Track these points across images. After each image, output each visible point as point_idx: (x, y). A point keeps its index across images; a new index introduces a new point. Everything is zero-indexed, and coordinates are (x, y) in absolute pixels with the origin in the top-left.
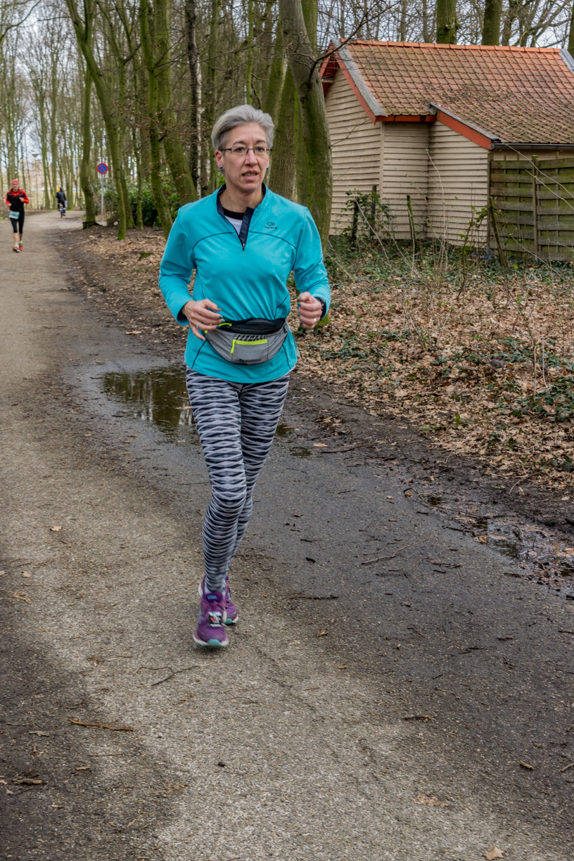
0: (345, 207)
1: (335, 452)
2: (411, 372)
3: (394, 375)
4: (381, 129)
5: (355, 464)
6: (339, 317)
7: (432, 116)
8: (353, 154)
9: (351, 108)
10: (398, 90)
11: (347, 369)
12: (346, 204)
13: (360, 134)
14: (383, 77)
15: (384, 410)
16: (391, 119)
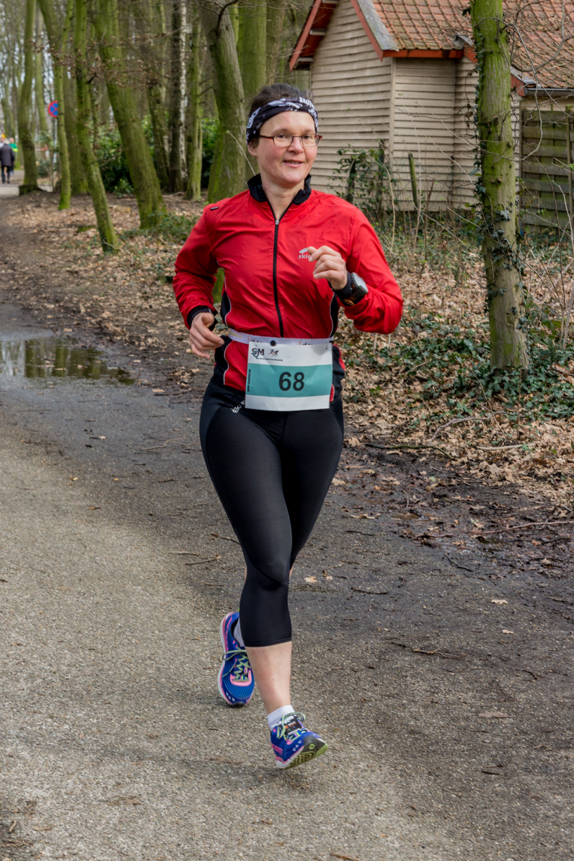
0: (338, 167)
4: (392, 67)
7: (457, 51)
8: (360, 98)
10: (417, 16)
12: (340, 163)
13: (368, 73)
16: (404, 54)
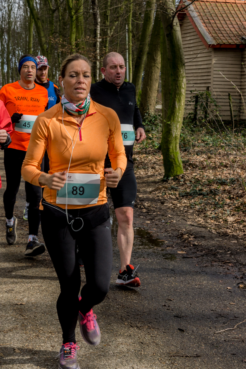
0: (190, 100)
1: (192, 258)
2: (236, 205)
3: (226, 208)
4: (212, 53)
5: (205, 265)
6: (188, 169)
7: (243, 45)
8: (194, 67)
9: (193, 39)
10: (223, 29)
11: (196, 203)
12: (191, 98)
14: (213, 21)
15: (221, 230)
16: (218, 46)
